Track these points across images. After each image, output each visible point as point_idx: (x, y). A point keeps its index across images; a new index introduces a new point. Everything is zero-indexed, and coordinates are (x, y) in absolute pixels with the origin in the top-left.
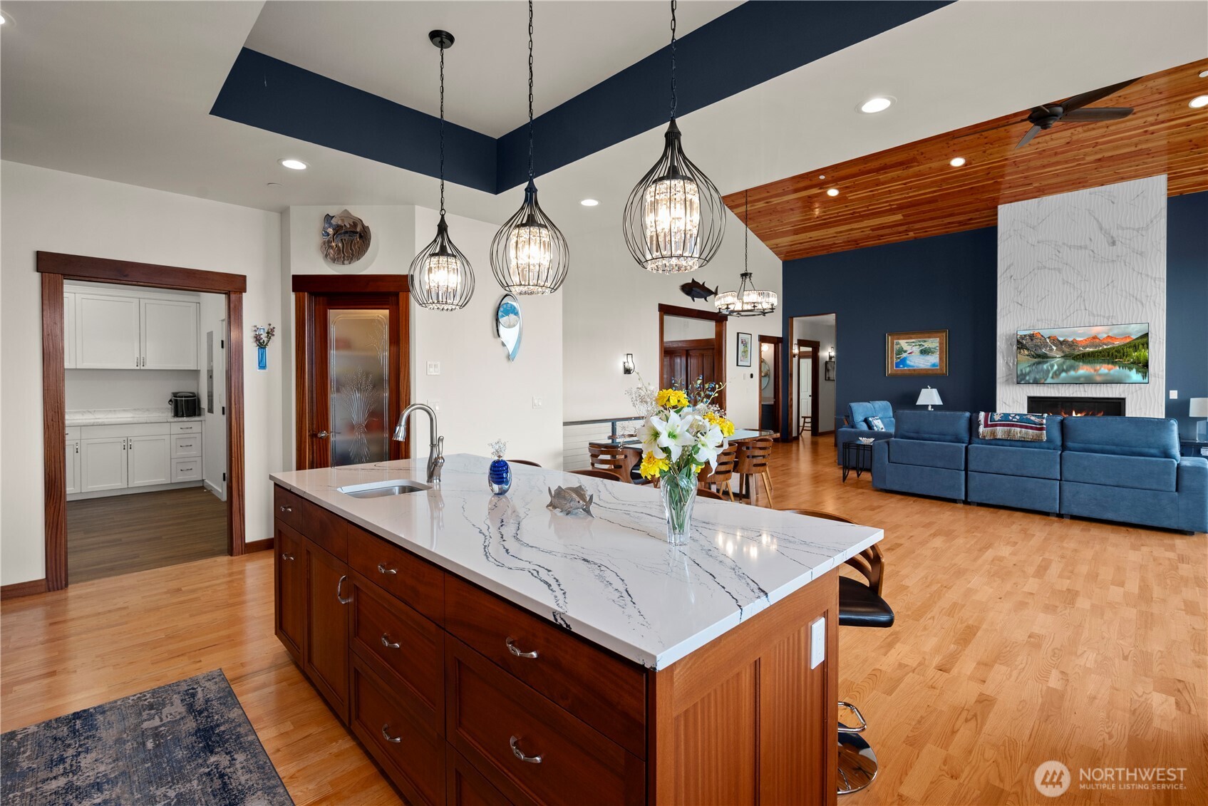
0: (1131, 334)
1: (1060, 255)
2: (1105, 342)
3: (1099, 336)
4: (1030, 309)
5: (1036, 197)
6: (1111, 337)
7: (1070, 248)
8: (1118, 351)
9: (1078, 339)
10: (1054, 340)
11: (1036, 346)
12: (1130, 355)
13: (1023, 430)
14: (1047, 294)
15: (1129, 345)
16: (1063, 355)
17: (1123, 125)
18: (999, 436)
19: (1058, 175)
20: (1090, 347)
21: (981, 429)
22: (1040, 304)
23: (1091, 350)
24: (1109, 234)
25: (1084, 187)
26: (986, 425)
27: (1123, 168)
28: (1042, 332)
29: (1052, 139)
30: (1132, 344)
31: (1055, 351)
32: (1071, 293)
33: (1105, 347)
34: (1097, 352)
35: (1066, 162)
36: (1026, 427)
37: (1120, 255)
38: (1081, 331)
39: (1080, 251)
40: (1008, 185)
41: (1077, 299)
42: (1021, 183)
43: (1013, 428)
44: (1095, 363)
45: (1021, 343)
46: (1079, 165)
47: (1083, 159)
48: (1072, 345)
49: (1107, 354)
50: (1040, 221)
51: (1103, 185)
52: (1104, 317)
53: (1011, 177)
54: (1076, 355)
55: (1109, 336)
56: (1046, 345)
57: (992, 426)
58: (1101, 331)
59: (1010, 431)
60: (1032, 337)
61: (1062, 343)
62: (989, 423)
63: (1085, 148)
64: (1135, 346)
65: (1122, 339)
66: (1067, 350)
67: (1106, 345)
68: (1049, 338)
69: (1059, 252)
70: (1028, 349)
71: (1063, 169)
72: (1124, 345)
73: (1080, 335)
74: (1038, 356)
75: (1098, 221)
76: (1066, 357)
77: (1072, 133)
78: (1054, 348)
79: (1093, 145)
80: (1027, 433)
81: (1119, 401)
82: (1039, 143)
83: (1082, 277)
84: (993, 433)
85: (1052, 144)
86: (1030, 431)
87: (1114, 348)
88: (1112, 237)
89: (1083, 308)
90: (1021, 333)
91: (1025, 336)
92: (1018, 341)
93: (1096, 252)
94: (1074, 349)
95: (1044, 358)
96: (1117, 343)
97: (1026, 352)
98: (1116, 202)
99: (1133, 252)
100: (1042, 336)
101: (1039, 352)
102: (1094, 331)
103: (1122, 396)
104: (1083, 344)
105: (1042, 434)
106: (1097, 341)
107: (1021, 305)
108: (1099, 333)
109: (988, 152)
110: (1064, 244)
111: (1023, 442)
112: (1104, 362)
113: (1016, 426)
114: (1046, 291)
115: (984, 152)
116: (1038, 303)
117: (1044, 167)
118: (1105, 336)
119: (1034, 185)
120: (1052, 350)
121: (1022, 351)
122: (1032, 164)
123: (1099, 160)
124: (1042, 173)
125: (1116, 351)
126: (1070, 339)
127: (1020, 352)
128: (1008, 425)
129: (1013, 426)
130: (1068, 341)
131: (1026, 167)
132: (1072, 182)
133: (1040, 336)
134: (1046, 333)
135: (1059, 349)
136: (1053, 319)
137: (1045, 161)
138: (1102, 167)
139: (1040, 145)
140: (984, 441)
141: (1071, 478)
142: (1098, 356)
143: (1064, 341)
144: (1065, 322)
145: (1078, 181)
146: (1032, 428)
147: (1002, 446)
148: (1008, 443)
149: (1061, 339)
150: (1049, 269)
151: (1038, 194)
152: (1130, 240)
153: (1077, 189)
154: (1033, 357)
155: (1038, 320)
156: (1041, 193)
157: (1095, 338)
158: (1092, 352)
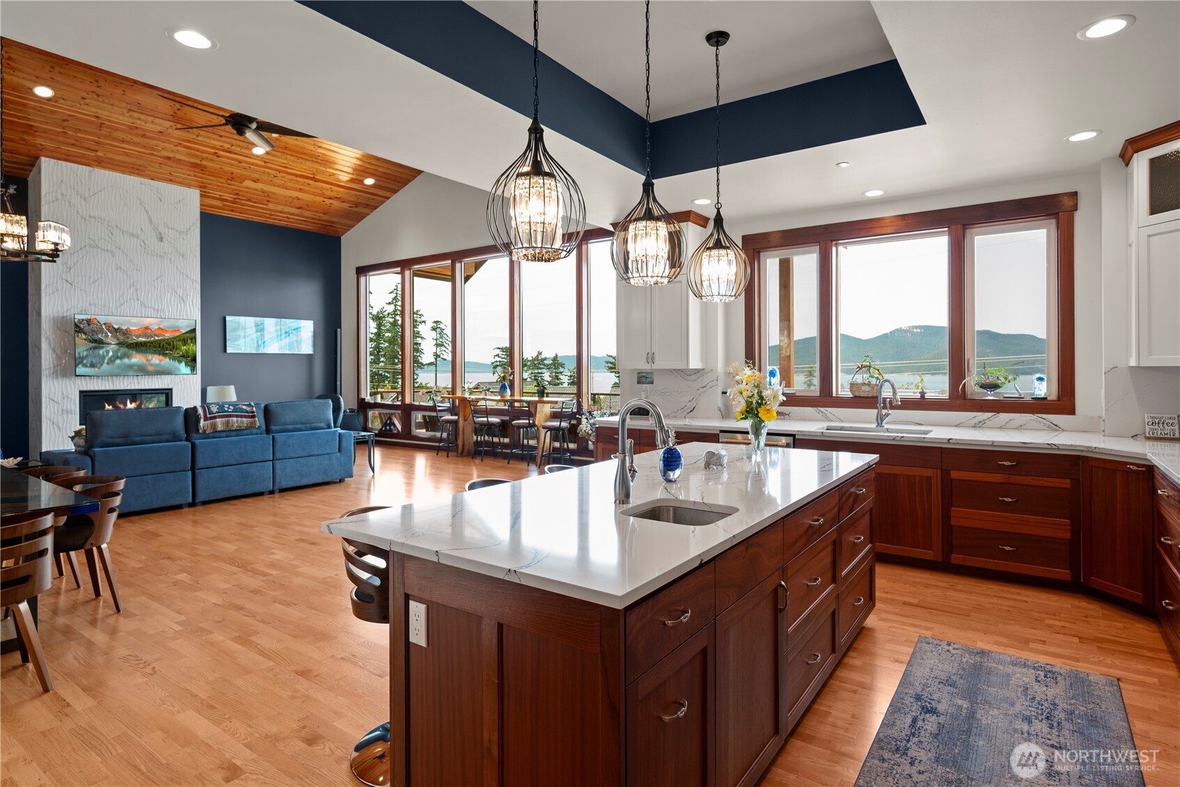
0: (180, 328)
1: (113, 237)
2: (156, 333)
3: (151, 327)
4: (81, 290)
5: (89, 165)
6: (162, 329)
7: (123, 233)
8: (168, 344)
9: (132, 328)
10: (110, 327)
11: (93, 331)
12: (180, 349)
13: (239, 419)
14: (99, 276)
15: (178, 338)
16: (117, 342)
17: (208, 140)
18: (220, 428)
19: (127, 155)
20: (143, 337)
21: (202, 423)
22: (93, 285)
23: (144, 339)
24: (158, 229)
25: (139, 175)
26: (206, 419)
27: (178, 173)
28: (99, 318)
29: (152, 122)
30: (182, 338)
31: (110, 338)
32: (124, 280)
33: (157, 338)
34: (149, 342)
35: (144, 147)
36: (241, 416)
37: (166, 252)
38: (135, 320)
39: (132, 238)
40: (73, 142)
41: (130, 287)
42: (87, 146)
43: (231, 419)
44: (147, 352)
45: (79, 327)
46: (152, 154)
47: (159, 151)
48: (126, 333)
49: (158, 345)
50: (91, 194)
51: (153, 179)
52: (154, 309)
53: (83, 136)
54: (132, 344)
55: (160, 328)
56: (102, 331)
57: (211, 418)
58: (153, 323)
59: (228, 422)
60: (89, 322)
61: (117, 330)
62: (208, 416)
63: (169, 144)
64: (184, 340)
65: (172, 332)
66: (121, 338)
67: (157, 336)
68: (105, 324)
69: (112, 234)
70: (85, 334)
71: (136, 151)
72: (174, 338)
73: (134, 324)
74: (95, 341)
75: (148, 213)
76: (120, 344)
77: (171, 126)
78: (109, 334)
79: (176, 144)
80: (242, 422)
81: (167, 391)
82: (139, 119)
83: (134, 265)
84: (214, 426)
85: (150, 126)
86: (245, 419)
87: (164, 340)
88: (160, 233)
89: (135, 298)
90: (78, 317)
91: (83, 320)
92: (76, 324)
93: (146, 243)
94: (128, 338)
95: (100, 343)
96: (167, 335)
97: (84, 336)
98: (162, 200)
99: (177, 252)
100: (98, 322)
101: (95, 337)
102: (146, 322)
103: (170, 387)
104: (136, 334)
105: (255, 421)
106: (149, 331)
107: (71, 284)
108: (151, 324)
109: (87, 101)
110: (117, 226)
111: (239, 431)
112: (155, 352)
113: (233, 416)
114: (99, 274)
115: (83, 98)
116: (91, 284)
117: (123, 141)
118: (157, 327)
119: (98, 154)
120: (107, 336)
121: (80, 335)
122: (116, 134)
123: (169, 158)
124: (115, 146)
125: (167, 343)
126: (124, 328)
127: (78, 336)
128: (226, 416)
129: (230, 416)
130: (122, 329)
131: (108, 134)
132: (131, 166)
133: (96, 322)
134: (102, 319)
135: (114, 337)
136: (107, 305)
137: (129, 138)
138: (166, 164)
139: (138, 122)
140: (205, 436)
141: (281, 457)
142: (150, 346)
143: (118, 329)
144: (119, 309)
145: (138, 167)
146: (245, 417)
147: (220, 437)
148: (224, 434)
149: (116, 327)
150: (102, 249)
151: (94, 163)
152: (174, 240)
153: (130, 173)
154: (90, 341)
155: (90, 304)
156: (97, 163)
157: (147, 328)
158: (145, 342)
